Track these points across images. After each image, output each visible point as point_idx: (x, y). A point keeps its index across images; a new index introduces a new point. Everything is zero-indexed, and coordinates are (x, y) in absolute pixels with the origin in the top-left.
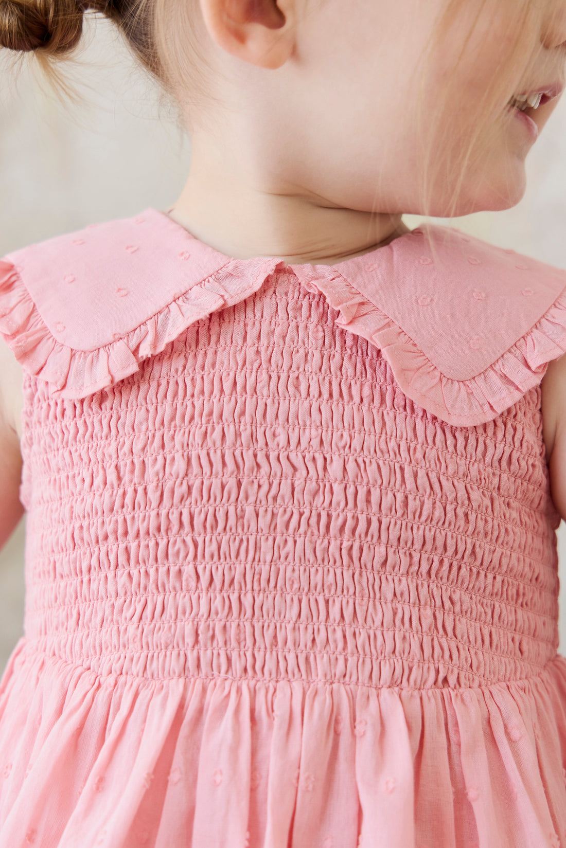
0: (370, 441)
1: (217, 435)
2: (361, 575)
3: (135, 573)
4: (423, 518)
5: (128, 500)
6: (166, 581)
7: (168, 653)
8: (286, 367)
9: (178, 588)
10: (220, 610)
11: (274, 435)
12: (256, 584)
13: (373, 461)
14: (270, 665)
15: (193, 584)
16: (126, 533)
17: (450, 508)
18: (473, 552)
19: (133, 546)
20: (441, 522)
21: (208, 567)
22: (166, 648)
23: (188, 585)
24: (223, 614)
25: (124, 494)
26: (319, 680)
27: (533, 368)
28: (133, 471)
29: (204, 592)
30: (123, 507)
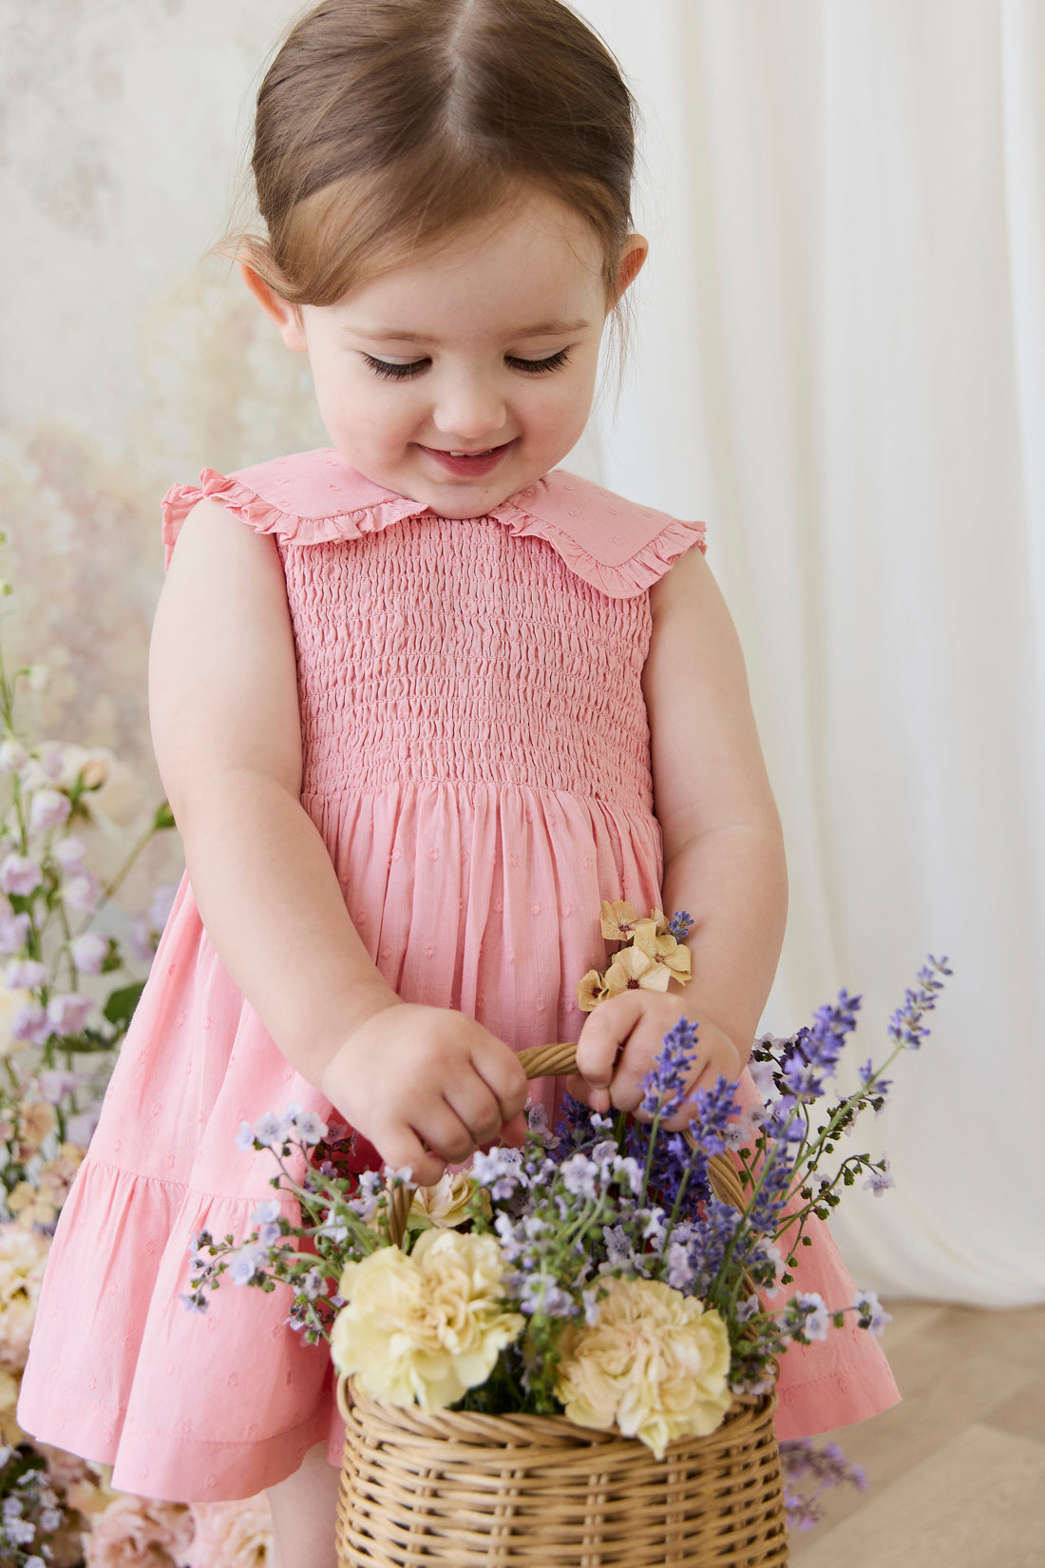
0: (537, 613)
1: (426, 600)
2: (533, 712)
3: (358, 709)
4: (574, 672)
5: (357, 650)
6: (384, 712)
7: (386, 766)
8: (473, 558)
9: (394, 716)
10: (427, 730)
11: (467, 606)
12: (455, 712)
13: (540, 627)
14: (468, 770)
15: (406, 713)
16: (353, 678)
17: (593, 667)
18: (608, 706)
19: (359, 687)
20: (586, 678)
21: (418, 700)
22: (384, 762)
23: (402, 715)
24: (429, 735)
25: (353, 647)
26: (508, 781)
27: (665, 559)
28: (360, 629)
29: (415, 719)
30: (352, 656)
